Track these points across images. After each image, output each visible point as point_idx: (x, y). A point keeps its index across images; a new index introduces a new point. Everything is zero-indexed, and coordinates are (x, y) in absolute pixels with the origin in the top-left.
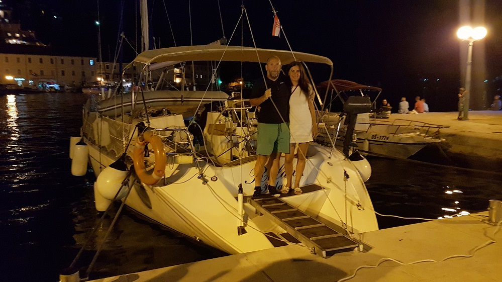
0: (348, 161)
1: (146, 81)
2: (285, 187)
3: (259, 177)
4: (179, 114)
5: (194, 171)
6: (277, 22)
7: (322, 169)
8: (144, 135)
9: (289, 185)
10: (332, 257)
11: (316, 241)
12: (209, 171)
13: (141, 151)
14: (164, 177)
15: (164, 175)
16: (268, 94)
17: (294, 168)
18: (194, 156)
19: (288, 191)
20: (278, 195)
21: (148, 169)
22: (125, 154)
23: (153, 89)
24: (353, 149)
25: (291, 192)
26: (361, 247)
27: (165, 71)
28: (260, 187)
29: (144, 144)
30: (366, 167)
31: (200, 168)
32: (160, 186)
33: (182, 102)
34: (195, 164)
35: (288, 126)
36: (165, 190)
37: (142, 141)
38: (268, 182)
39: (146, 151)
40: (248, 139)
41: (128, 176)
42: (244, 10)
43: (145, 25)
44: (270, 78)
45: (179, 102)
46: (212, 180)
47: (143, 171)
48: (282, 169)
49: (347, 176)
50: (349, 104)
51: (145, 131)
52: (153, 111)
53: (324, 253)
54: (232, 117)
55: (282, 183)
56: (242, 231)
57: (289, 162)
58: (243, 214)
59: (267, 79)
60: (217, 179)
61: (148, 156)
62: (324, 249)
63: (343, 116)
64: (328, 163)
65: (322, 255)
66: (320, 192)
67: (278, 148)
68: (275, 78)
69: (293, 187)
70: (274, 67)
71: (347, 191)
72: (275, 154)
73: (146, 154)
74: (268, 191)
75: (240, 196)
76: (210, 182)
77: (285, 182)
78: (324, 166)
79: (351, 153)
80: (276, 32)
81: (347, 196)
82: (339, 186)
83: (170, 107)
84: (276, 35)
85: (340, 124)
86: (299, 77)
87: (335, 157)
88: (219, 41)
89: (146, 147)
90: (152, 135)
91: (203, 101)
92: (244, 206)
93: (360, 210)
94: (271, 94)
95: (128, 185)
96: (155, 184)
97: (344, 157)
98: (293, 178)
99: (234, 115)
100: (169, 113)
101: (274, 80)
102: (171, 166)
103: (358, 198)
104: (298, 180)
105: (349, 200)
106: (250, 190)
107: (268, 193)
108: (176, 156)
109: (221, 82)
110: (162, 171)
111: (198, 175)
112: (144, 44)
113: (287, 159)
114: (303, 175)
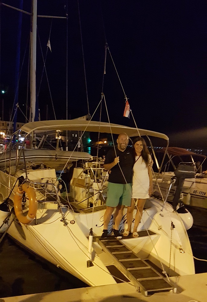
0: (176, 214)
1: (32, 141)
2: (126, 231)
3: (106, 222)
4: (53, 168)
5: (58, 216)
6: (128, 106)
7: (155, 219)
8: (23, 186)
9: (129, 230)
10: (153, 295)
11: (142, 282)
12: (70, 216)
13: (20, 198)
14: (36, 218)
15: (36, 217)
16: (117, 160)
17: (134, 217)
18: (59, 204)
19: (128, 234)
20: (120, 237)
21: (24, 211)
22: (8, 199)
23: (36, 147)
24: (180, 205)
25: (130, 236)
26: (175, 289)
27: (45, 135)
28: (107, 230)
29: (22, 193)
30: (189, 218)
31: (63, 213)
32: (32, 225)
33: (56, 159)
34: (59, 210)
35: (132, 186)
36: (35, 228)
37: (21, 191)
38: (114, 226)
39: (24, 198)
40: (101, 192)
41: (9, 215)
42: (103, 97)
43: (33, 99)
44: (120, 149)
45: (53, 159)
46: (71, 223)
47: (21, 212)
48: (125, 217)
49: (173, 226)
50: (179, 171)
51: (24, 183)
52: (34, 165)
53: (146, 293)
54: (90, 175)
55: (124, 227)
56: (90, 264)
57: (130, 212)
58: (92, 251)
59: (117, 149)
60: (74, 223)
61: (25, 202)
62: (147, 289)
63: (174, 180)
64: (160, 214)
65: (144, 294)
66: (153, 237)
67: (123, 202)
68: (123, 149)
69: (132, 231)
70: (123, 141)
71: (172, 237)
72: (120, 207)
73: (23, 199)
74: (113, 233)
75: (91, 237)
76: (69, 225)
77: (126, 227)
78: (157, 216)
79: (178, 207)
80: (127, 114)
81: (172, 241)
82: (167, 233)
83: (47, 163)
84: (126, 116)
85: (171, 185)
86: (142, 150)
87: (166, 210)
88: (85, 117)
89: (24, 195)
90: (28, 187)
91: (70, 159)
92: (93, 244)
93: (181, 252)
94: (119, 161)
95: (8, 224)
96: (28, 223)
97: (173, 210)
98: (133, 225)
99: (91, 174)
100: (45, 167)
101: (123, 151)
102: (41, 210)
103: (180, 243)
104: (136, 226)
105: (174, 244)
106: (99, 232)
107: (113, 235)
108: (45, 203)
109: (91, 141)
110: (34, 214)
111: (61, 219)
112: (32, 113)
113: (129, 210)
114: (140, 223)
